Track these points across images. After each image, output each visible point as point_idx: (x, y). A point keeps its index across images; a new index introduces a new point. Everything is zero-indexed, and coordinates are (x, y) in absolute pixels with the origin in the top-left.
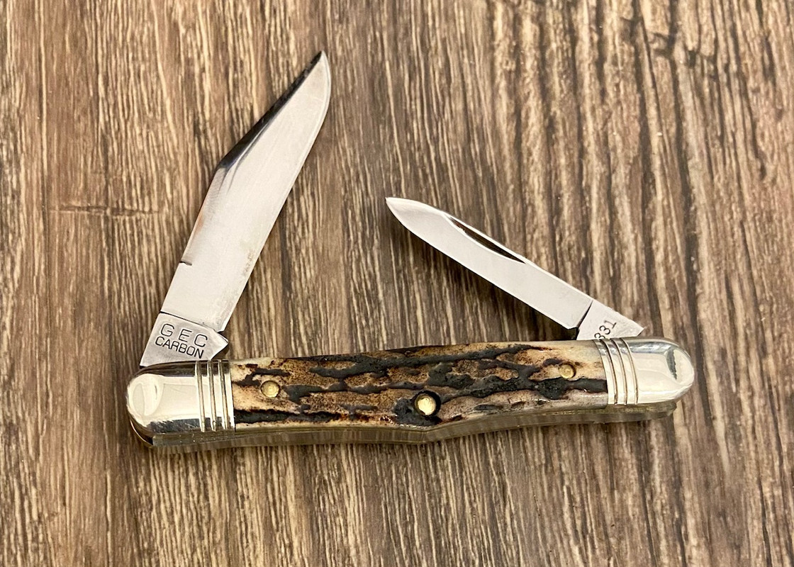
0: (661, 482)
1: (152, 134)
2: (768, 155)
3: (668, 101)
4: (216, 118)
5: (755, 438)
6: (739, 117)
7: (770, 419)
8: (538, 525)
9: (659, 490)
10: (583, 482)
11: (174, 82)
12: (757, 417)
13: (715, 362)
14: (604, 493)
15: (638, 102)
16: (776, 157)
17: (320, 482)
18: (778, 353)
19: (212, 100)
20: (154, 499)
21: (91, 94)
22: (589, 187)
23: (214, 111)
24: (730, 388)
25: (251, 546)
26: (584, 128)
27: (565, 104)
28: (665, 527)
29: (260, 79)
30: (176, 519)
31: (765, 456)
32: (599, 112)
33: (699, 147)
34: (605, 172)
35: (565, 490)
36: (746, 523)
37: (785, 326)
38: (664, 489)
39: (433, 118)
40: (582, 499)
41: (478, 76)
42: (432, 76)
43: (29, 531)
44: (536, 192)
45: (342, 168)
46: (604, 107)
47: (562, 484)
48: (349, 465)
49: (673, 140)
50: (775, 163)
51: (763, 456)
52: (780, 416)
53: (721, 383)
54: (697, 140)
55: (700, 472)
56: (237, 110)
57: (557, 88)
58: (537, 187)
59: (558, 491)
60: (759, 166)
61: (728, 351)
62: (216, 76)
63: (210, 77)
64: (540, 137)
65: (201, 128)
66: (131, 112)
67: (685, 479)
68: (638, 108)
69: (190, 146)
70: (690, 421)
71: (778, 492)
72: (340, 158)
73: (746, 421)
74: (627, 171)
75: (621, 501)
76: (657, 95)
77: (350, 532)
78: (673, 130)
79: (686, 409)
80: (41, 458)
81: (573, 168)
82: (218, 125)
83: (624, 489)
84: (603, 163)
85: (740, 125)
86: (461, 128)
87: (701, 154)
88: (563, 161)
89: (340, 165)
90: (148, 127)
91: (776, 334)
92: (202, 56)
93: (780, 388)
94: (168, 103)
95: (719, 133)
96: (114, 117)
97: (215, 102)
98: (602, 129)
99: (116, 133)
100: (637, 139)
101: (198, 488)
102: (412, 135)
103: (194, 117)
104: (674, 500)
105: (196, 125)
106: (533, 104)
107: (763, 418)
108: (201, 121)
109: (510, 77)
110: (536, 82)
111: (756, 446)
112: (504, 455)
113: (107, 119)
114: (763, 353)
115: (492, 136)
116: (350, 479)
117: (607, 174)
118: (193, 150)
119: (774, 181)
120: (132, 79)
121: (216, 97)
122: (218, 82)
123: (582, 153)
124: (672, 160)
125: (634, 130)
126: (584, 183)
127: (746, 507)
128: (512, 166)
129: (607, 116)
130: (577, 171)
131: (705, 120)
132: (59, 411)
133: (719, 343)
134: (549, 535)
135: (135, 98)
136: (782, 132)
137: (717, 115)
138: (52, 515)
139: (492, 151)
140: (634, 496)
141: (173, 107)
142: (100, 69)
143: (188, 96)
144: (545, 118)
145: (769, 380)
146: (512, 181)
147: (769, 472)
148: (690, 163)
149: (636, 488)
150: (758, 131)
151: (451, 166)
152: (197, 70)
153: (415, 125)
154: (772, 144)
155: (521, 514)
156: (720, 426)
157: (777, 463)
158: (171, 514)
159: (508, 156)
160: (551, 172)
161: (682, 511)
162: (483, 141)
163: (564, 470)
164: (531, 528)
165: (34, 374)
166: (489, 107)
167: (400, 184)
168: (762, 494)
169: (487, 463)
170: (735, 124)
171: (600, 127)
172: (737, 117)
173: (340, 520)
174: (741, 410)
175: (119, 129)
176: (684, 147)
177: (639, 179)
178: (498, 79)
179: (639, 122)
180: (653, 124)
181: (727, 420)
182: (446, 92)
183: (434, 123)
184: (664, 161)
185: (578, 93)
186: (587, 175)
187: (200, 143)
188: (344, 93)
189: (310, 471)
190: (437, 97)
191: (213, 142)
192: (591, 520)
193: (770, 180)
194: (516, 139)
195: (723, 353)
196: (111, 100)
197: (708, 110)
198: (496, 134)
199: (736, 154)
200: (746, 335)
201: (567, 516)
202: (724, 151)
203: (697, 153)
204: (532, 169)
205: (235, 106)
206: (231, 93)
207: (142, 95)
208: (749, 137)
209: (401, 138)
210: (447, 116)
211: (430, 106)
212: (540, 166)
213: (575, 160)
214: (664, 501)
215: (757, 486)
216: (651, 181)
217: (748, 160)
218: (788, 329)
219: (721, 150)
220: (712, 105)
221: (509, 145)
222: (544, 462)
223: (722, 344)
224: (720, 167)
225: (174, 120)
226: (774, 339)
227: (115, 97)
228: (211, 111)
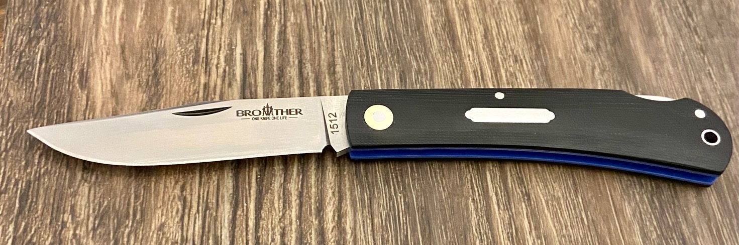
0: (275, 26)
1: (552, 192)
2: (177, 198)
3: (239, 232)
4: (518, 204)
5: (220, 45)
6: (191, 224)
7: (210, 53)
8: (339, 10)
9: (277, 23)
10: (316, 27)
11: (545, 224)
12: (217, 54)
13: (236, 80)
14: (305, 23)
15: (260, 230)
16: (172, 198)
17: (445, 29)
18: (197, 85)
19: (522, 215)
20: (519, 23)
21: (589, 213)
22: (298, 175)
23: (520, 208)
24: (229, 68)
25: (474, 4)
26: (298, 211)
27: (309, 226)
28: (276, 7)
29: (497, 230)
30: (508, 15)
31: (216, 37)
32: (287, 222)
33: (223, 203)
34: (287, 184)
35: (325, 24)
36: (233, 8)
37: (190, 99)
38: (274, 23)
39: (393, 212)
40: (317, 20)
41: (364, 241)
42: (393, 239)
43: (570, 11)
44: (331, 170)
45: (445, 179)
46: (283, 225)
47: (326, 27)
48: (432, 35)
49: (240, 206)
50: (173, 194)
51: (217, 37)
52: (204, 54)
53: (234, 70)
54: (224, 206)
55: (254, 31)
56: (507, 209)
57: (313, 236)
58: (330, 173)
59: (329, 23)
60: (185, 192)
61: (226, 85)
62: (522, 229)
63: (526, 229)
64: (326, 204)
65: (526, 198)
66: (565, 204)
67: (262, 27)
68: (261, 225)
69: (530, 187)
70: (255, 52)
71: (213, 21)
72: (446, 185)
73: (223, 52)
74: (273, 185)
75: (296, 19)
76: (247, 234)
77: (429, 9)
78: (239, 212)
79: (256, 58)
80: (571, 38)
81: (307, 185)
82: (517, 199)
83: (295, 23)
84: (288, 189)
85: (192, 219)
86: (375, 207)
87: (223, 197)
88: (313, 190)
89: (446, 181)
90: (554, 196)
91: (196, 95)
92: (532, 241)
93: (200, 67)
94: (546, 211)
95: (208, 211)
96: (574, 200)
97: (520, 213)
98: (286, 211)
99: (571, 191)
100: (264, 205)
101: (501, 27)
102: (405, 201)
103: (531, 203)
104: (270, 18)
105: (529, 199)
106: (330, 225)
107: (214, 53)
108: (526, 201)
109: (344, 242)
110: (327, 240)
111: (220, 41)
112: (355, 39)
113: (577, 199)
114: (206, 86)
115: (356, 202)
116: (431, 30)
117: (286, 183)
118: (528, 184)
119: (176, 183)
120: (569, 224)
121: (520, 216)
122: (521, 226)
123: (300, 196)
124: (243, 193)
125: (266, 211)
126: (301, 177)
127: (232, 15)
128: (345, 185)
129: (282, 219)
130: (305, 184)
131: (216, 220)
132: (568, 57)
133: (231, 90)
134: (335, 6)
135: (565, 212)
136: (162, 215)
137: (207, 224)
138: (561, 16)
139: (357, 193)
140: (289, 21)
141: (543, 209)
142: (587, 229)
143: (535, 216)
144: (323, 215)
145: (206, 72)
146: (345, 177)
147: (216, 29)
148: (231, 191)
149: (289, 24)
150: (180, 215)
151: (381, 184)
152: (533, 232)
153: (403, 207)
154: (172, 207)
155: (347, 15)
156: (239, 50)
157: (211, 33)
158: (511, 16)
159: (347, 191)
160: (321, 183)
161: (266, 14)
162: (362, 200)
163: (325, 33)
164: (343, 9)
165: (583, 71)
166: (358, 221)
167: (411, 171)
168: (222, 19)
169: (364, 36)
170: (195, 218)
171: (287, 212)
172: (193, 224)
173: (434, 14)
174: (225, 57)
175: (570, 194)
176: (233, 202)
177: (265, 181)
178: (351, 240)
179: (261, 217)
180: (252, 216)
181: (234, 53)
182: (384, 229)
183: (392, 209)
184: (248, 192)
185: (300, 234)
186: (299, 181)
187: (525, 189)
188: (447, 225)
189: (450, 33)
190: (390, 226)
191: (518, 190)
192: (312, 13)
193: (180, 183)
194: (342, 201)
195: (230, 85)
196: (577, 210)
197: (212, 227)
198: (354, 205)
199: (199, 198)
200: (215, 94)
201: (325, 13)
202: (207, 200)
203: (226, 197)
204: (333, 184)
205: (509, 213)
206: (512, 219)
207: (561, 215)
208: (187, 211)
209: (411, 199)
210: (384, 214)
211: (395, 220)
212: (328, 186)
213: (305, 191)
214: (275, 18)
215: (224, 23)
216: (258, 180)
217: (191, 195)
218: (188, 97)
219: (209, 201)
220: (209, 232)
221: (346, 198)
222: (335, 36)
223: (230, 89)
224: (211, 189)
225: (541, 201)
226: (198, 93)
227: (576, 212)
228: (522, 209)
